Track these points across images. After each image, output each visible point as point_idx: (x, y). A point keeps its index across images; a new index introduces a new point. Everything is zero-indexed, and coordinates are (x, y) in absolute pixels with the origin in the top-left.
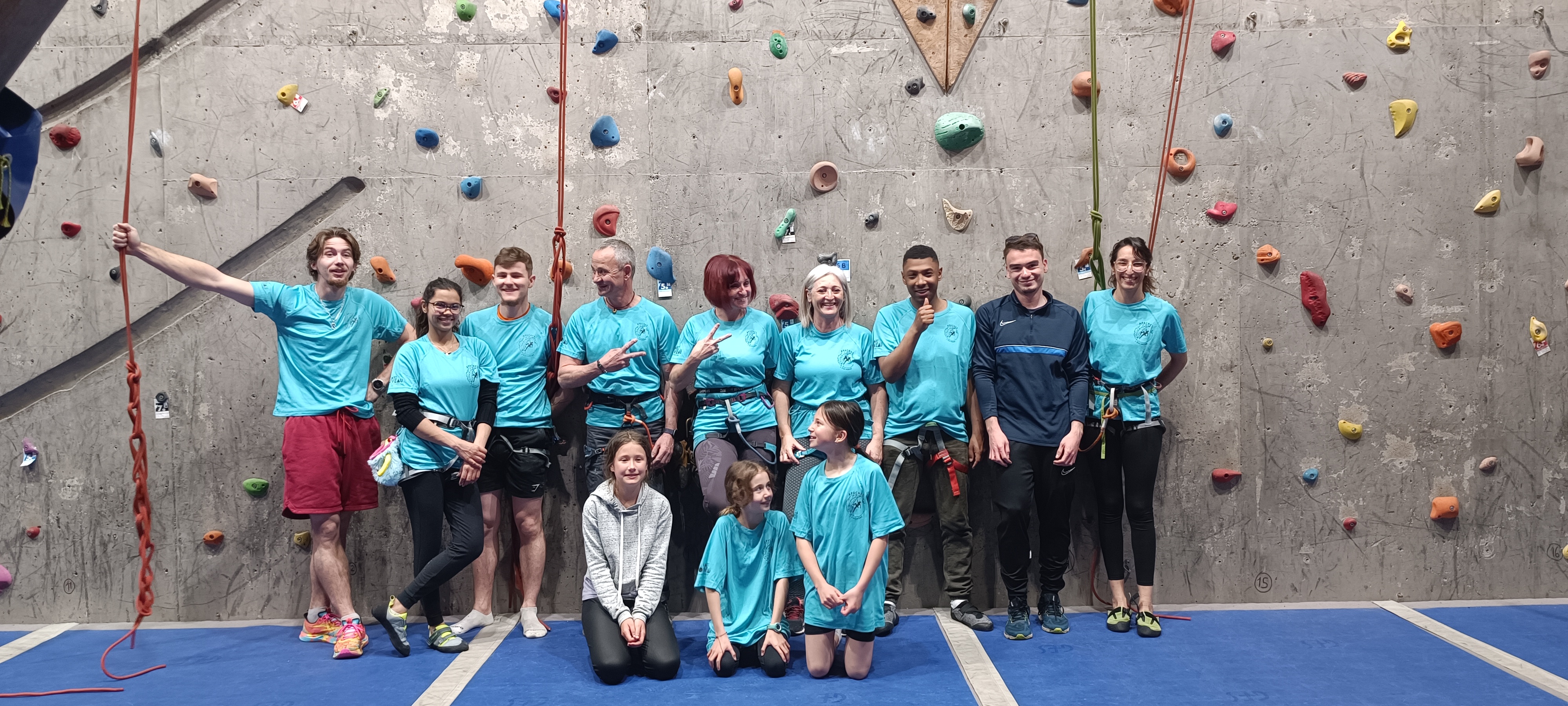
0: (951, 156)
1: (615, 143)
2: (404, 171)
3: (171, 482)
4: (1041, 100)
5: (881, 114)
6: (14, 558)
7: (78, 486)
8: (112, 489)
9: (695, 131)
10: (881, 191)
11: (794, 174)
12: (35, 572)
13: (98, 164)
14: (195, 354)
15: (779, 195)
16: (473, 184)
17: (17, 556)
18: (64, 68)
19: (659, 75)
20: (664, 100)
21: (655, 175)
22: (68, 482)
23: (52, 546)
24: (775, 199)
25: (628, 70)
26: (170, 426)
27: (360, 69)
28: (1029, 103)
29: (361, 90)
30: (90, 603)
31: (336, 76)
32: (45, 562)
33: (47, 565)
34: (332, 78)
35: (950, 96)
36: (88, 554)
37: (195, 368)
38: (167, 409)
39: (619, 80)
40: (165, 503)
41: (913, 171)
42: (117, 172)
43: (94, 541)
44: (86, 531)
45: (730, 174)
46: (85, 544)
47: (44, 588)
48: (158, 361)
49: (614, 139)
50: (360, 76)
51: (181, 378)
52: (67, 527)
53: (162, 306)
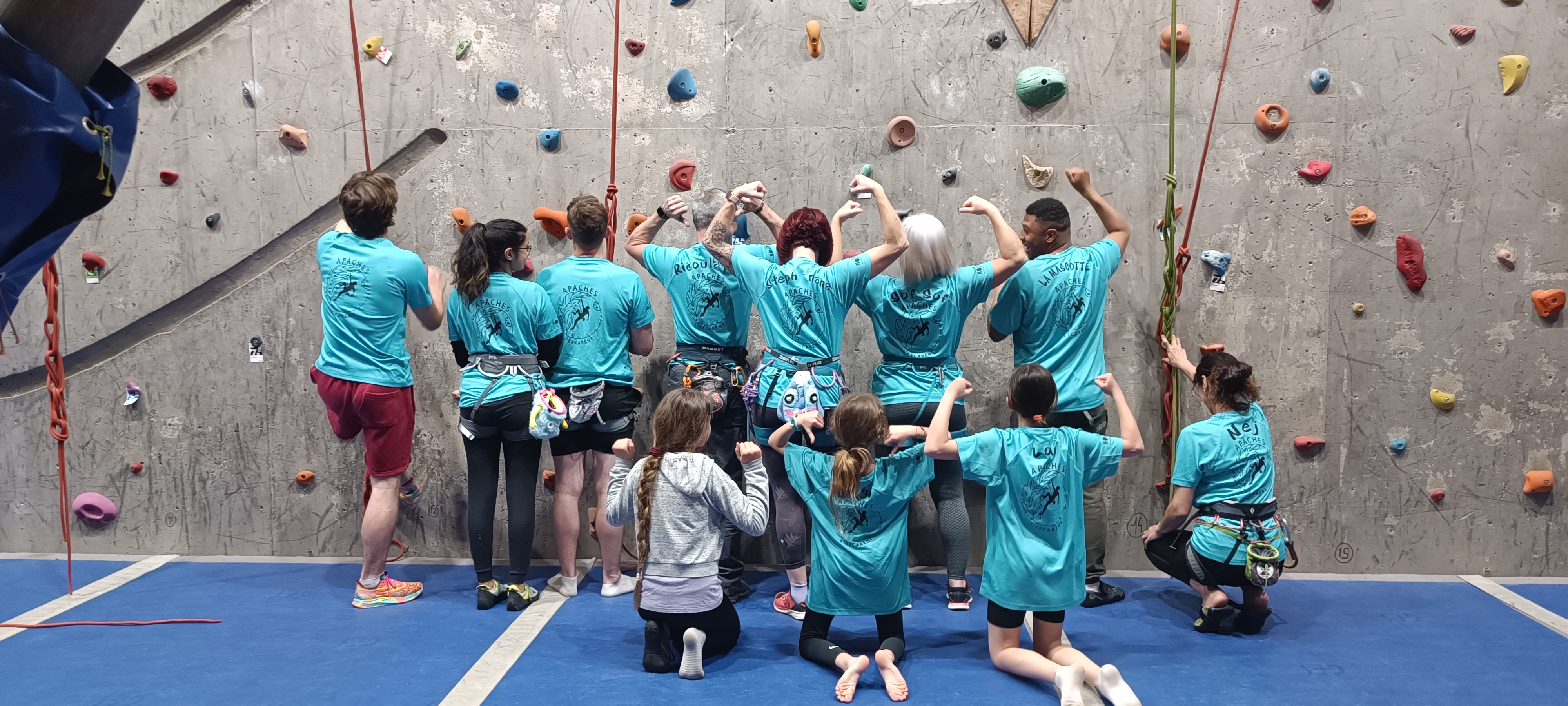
0: (1032, 111)
1: (692, 96)
2: (485, 123)
3: (265, 423)
4: (1127, 54)
5: (961, 68)
6: (119, 492)
7: (178, 425)
8: (210, 429)
9: (772, 85)
10: (959, 146)
11: (871, 128)
12: (139, 506)
13: (194, 114)
14: (287, 301)
15: (856, 149)
16: (552, 136)
17: (121, 490)
18: (160, 19)
19: (737, 27)
20: (741, 53)
21: (731, 129)
22: (169, 421)
23: (154, 482)
24: (851, 154)
25: (706, 22)
26: (264, 370)
27: (442, 21)
28: (1114, 58)
29: (443, 42)
30: (190, 536)
31: (419, 28)
32: (147, 496)
33: (150, 499)
34: (415, 30)
35: (1032, 50)
36: (188, 490)
37: (287, 314)
38: (261, 353)
39: (696, 32)
40: (260, 443)
41: (993, 126)
42: (212, 123)
43: (193, 477)
44: (186, 468)
45: (806, 129)
46: (185, 480)
47: (147, 521)
48: (252, 307)
49: (691, 93)
50: (443, 28)
51: (274, 324)
52: (168, 464)
53: (255, 253)
